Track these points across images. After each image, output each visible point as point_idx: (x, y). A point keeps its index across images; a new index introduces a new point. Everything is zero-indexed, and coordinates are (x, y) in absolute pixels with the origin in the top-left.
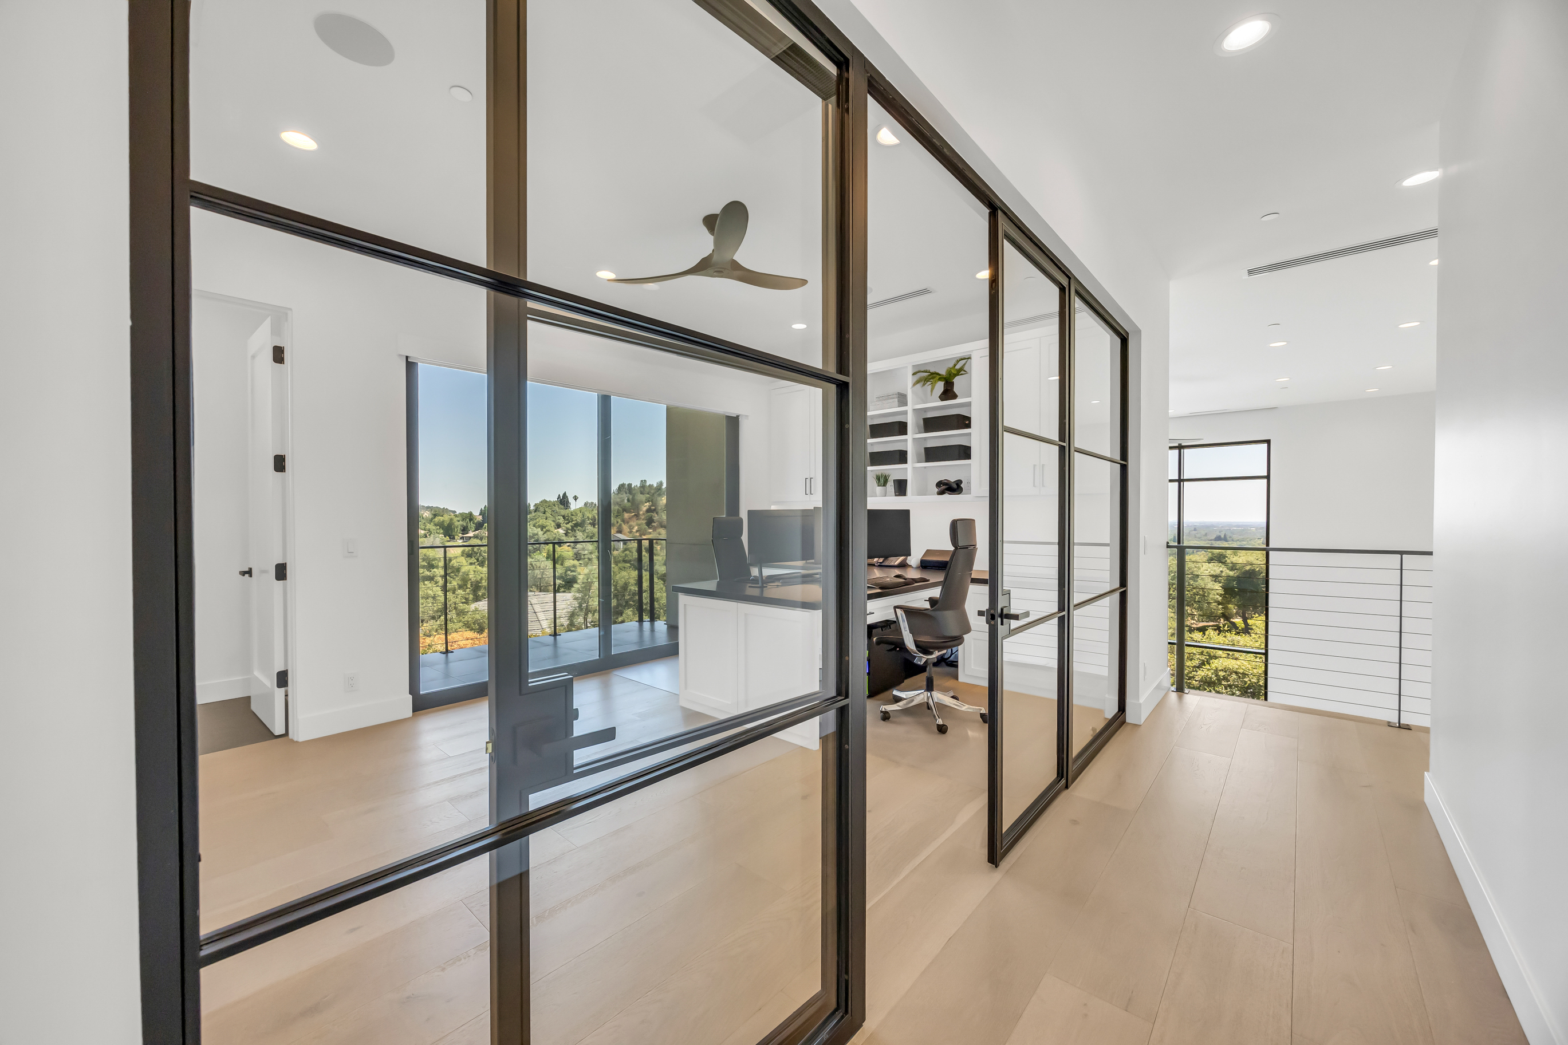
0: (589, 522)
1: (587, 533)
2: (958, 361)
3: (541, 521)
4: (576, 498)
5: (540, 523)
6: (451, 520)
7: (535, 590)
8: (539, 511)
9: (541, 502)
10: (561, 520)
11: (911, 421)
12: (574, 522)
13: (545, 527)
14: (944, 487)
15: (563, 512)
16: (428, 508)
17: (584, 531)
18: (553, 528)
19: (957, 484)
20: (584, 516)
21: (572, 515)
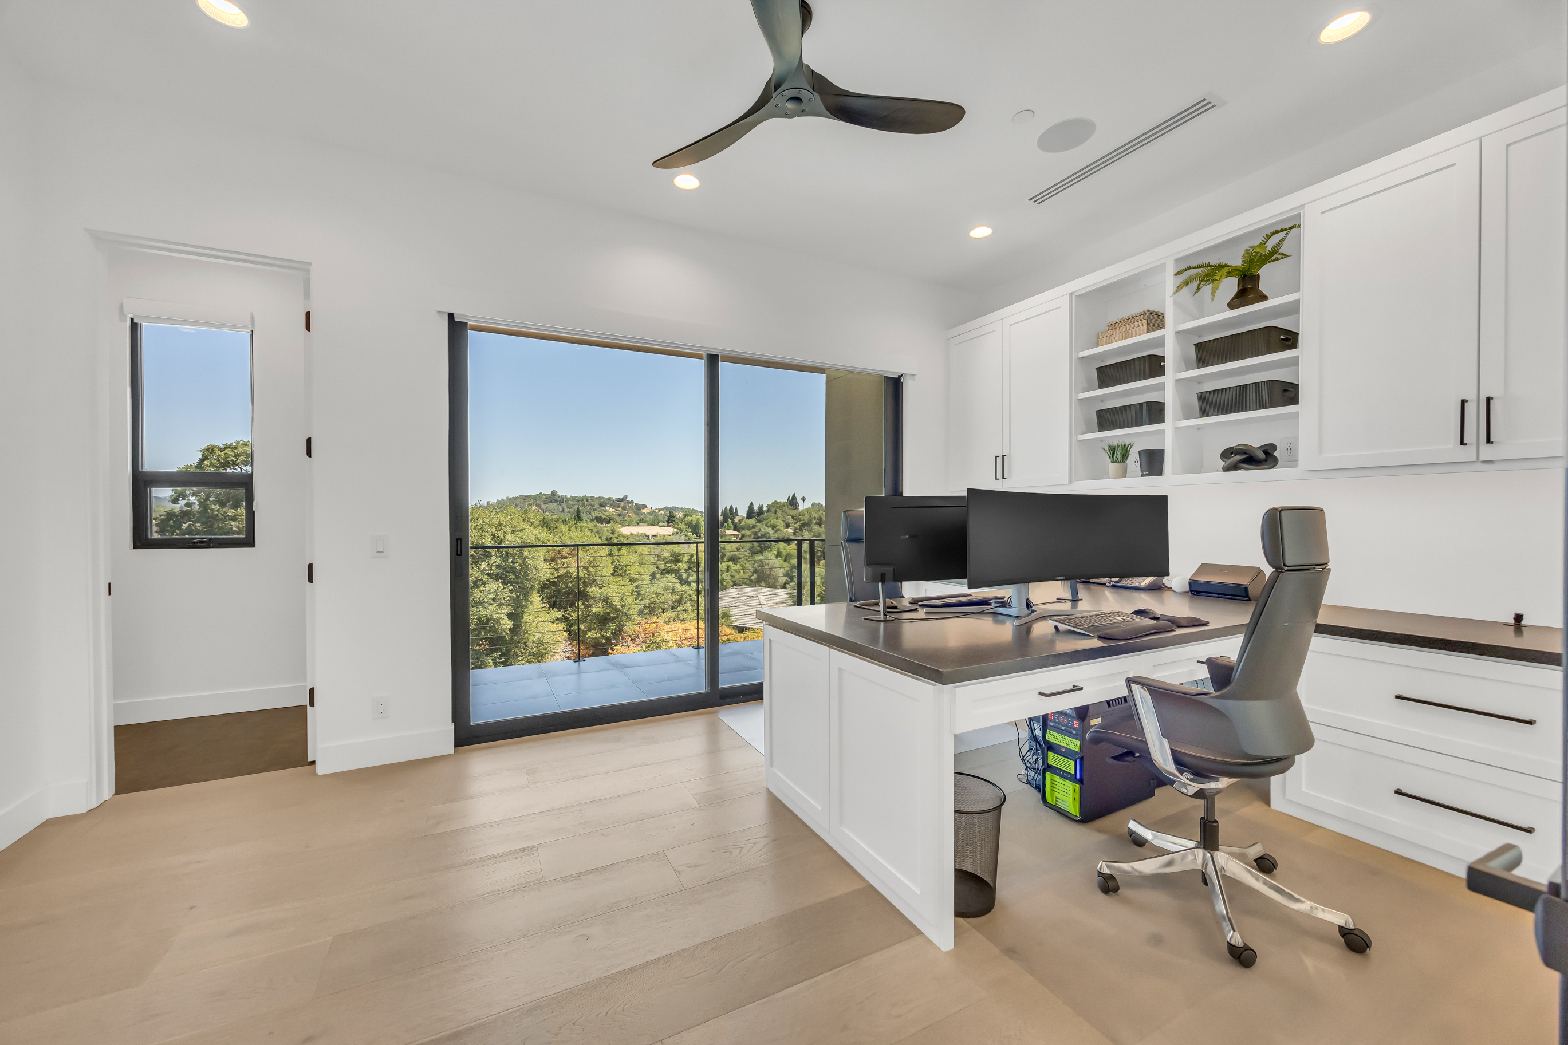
0: (815, 521)
1: (814, 532)
2: (1269, 237)
3: (772, 521)
4: (804, 499)
5: (771, 523)
6: (698, 519)
7: (764, 585)
8: (771, 511)
9: (773, 503)
10: (790, 520)
11: (1171, 353)
12: (801, 522)
13: (775, 527)
14: (1238, 457)
15: (793, 512)
16: (682, 509)
17: (811, 530)
18: (783, 527)
19: (1266, 452)
20: (810, 516)
21: (800, 515)
